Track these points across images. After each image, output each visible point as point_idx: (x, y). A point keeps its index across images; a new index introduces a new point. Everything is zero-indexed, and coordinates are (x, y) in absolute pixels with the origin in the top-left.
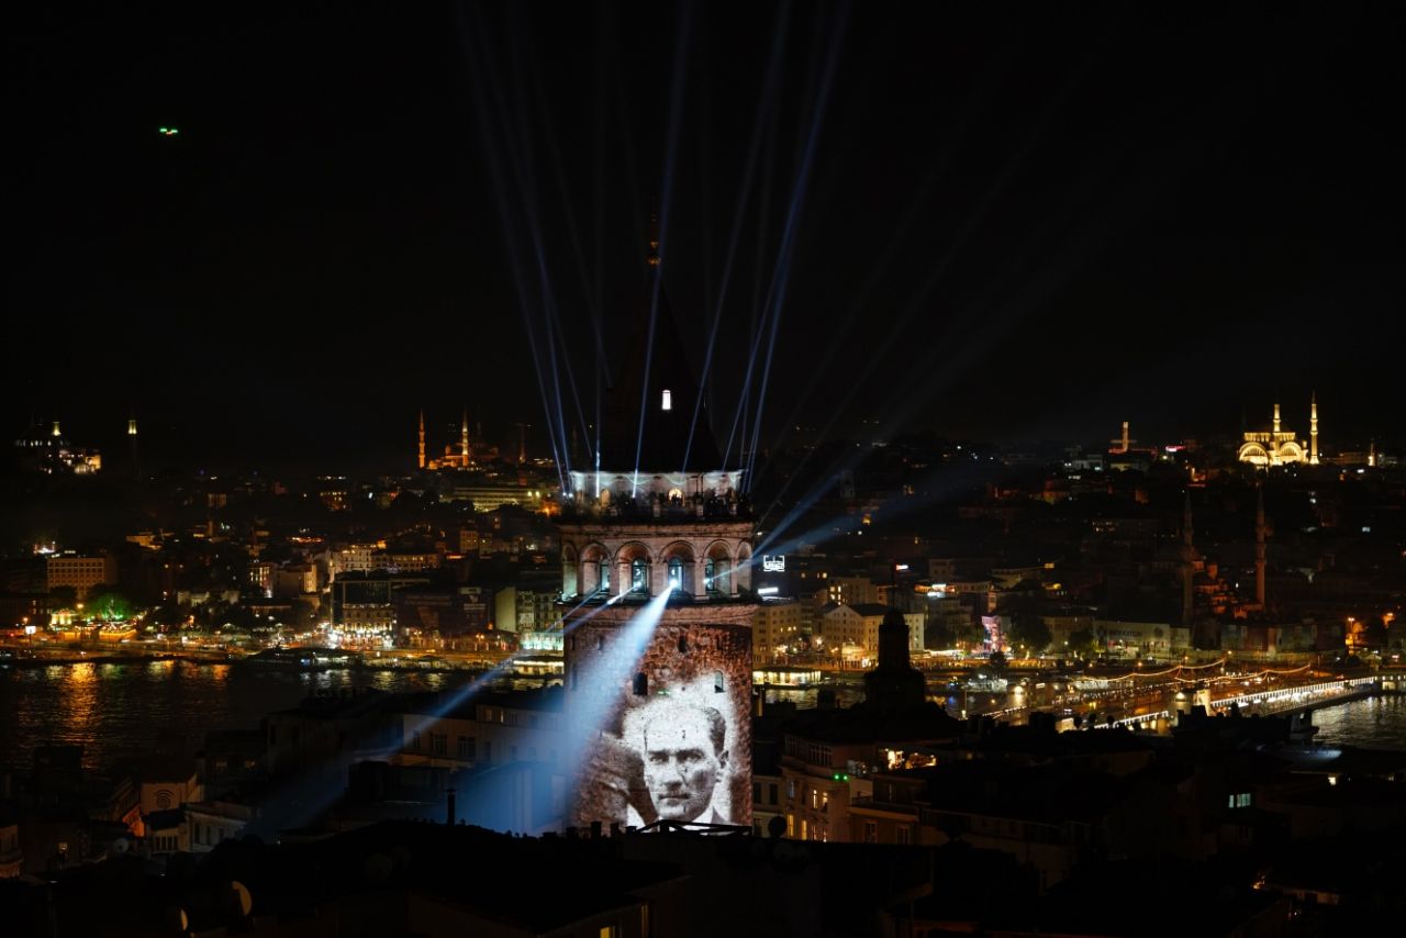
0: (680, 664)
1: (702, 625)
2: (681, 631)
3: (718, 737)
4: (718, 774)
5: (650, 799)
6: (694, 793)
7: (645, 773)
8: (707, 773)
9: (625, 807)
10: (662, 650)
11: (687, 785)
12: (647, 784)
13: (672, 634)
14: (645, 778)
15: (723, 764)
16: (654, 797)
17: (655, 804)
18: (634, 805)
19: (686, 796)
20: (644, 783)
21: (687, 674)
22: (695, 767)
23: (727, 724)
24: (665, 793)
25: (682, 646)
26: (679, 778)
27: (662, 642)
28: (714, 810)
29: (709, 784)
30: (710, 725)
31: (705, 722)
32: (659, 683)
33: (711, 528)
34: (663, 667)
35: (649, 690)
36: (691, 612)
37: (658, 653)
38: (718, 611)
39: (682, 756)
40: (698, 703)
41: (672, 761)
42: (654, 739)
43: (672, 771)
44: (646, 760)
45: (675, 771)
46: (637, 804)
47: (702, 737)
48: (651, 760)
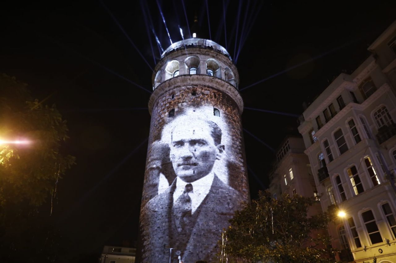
0: (192, 100)
1: (205, 86)
2: (193, 87)
3: (217, 136)
4: (217, 155)
5: (172, 167)
6: (201, 163)
7: (171, 154)
8: (209, 153)
9: (158, 175)
10: (183, 95)
11: (196, 158)
12: (171, 159)
13: (188, 88)
14: (170, 156)
15: (221, 151)
16: (175, 166)
17: (175, 170)
18: (163, 173)
19: (195, 164)
20: (169, 159)
21: (196, 104)
22: (200, 149)
23: (222, 132)
24: (181, 163)
25: (194, 93)
26: (192, 155)
27: (183, 92)
28: (215, 174)
29: (211, 159)
30: (212, 129)
31: (208, 127)
32: (181, 109)
33: (208, 51)
34: (183, 102)
35: (175, 113)
36: (198, 78)
37: (181, 97)
38: (213, 80)
39: (193, 142)
40: (203, 118)
41: (187, 145)
42: (177, 135)
43: (186, 151)
44: (171, 146)
45: (188, 151)
46: (165, 171)
47: (206, 134)
48: (174, 146)
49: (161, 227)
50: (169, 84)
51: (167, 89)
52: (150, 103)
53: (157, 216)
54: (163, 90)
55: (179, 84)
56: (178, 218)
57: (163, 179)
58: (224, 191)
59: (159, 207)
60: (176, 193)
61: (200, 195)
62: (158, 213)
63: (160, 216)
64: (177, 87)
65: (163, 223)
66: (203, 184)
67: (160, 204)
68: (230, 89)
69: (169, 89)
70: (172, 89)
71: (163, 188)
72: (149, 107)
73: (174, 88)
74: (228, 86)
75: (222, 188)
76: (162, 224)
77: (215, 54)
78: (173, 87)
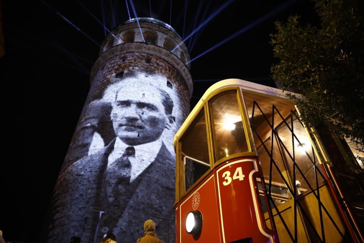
0: (145, 67)
1: (160, 58)
2: (148, 56)
4: (167, 124)
5: (112, 127)
6: (148, 127)
7: (112, 113)
8: (158, 119)
9: (92, 134)
10: (135, 60)
11: (143, 121)
12: (112, 118)
13: (142, 56)
14: (111, 115)
15: (171, 122)
16: (115, 125)
17: (115, 129)
18: (99, 132)
19: (141, 127)
20: (110, 118)
21: (150, 71)
22: (148, 114)
23: (174, 104)
24: (124, 123)
25: (148, 61)
26: (138, 117)
27: (135, 58)
28: (163, 143)
29: (160, 126)
30: (164, 98)
31: (160, 95)
32: (131, 72)
33: (167, 31)
34: (135, 66)
35: (124, 75)
36: (154, 48)
37: (133, 61)
38: (170, 54)
39: (141, 105)
40: (155, 85)
41: (133, 107)
42: (123, 95)
43: (132, 112)
44: (114, 105)
45: (134, 112)
46: (102, 131)
47: (157, 100)
48: (118, 105)
49: (84, 194)
50: (121, 48)
51: (118, 53)
52: (94, 68)
53: (82, 181)
54: (113, 54)
55: (133, 50)
56: (110, 184)
57: (98, 139)
58: (172, 163)
59: (86, 170)
60: (112, 155)
61: (143, 161)
62: (83, 177)
63: (85, 181)
64: (130, 52)
65: (89, 189)
66: (148, 150)
67: (89, 166)
68: (184, 70)
69: (120, 53)
70: (124, 54)
71: (96, 148)
72: (92, 73)
73: (127, 53)
74: (183, 66)
75: (169, 160)
76: (88, 191)
77: (174, 36)
78: (125, 51)
